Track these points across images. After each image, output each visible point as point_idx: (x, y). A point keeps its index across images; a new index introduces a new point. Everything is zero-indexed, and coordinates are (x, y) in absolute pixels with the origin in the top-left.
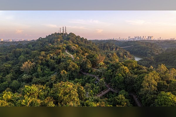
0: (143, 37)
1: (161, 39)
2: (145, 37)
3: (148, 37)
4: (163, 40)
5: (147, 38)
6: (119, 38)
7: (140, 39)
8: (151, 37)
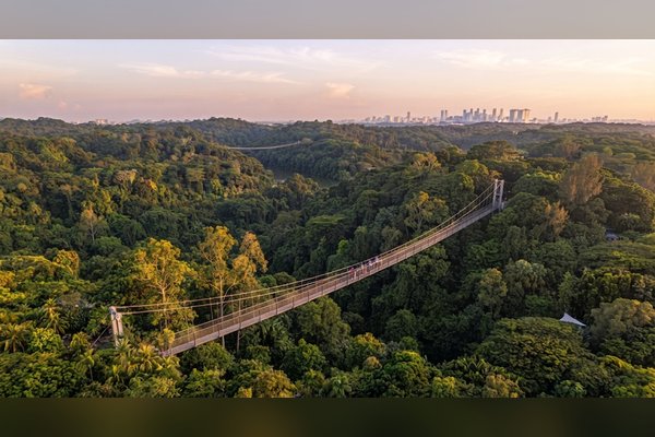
0: (495, 111)
1: (560, 118)
2: (502, 110)
3: (512, 112)
4: (567, 122)
5: (508, 115)
6: (408, 117)
7: (485, 118)
8: (521, 112)
